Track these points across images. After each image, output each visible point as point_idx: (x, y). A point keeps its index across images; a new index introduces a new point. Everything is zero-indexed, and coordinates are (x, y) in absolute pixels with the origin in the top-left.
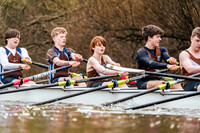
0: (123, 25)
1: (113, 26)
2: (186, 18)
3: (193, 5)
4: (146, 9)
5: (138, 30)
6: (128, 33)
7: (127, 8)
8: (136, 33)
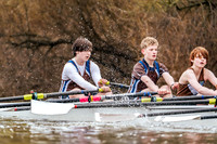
0: (18, 31)
1: (7, 31)
3: (94, 9)
6: (23, 39)
7: (22, 11)
8: (32, 39)
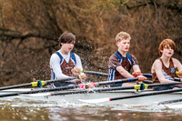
2: (51, 19)
3: (58, 8)
4: (15, 11)
5: (8, 30)
